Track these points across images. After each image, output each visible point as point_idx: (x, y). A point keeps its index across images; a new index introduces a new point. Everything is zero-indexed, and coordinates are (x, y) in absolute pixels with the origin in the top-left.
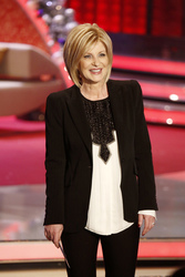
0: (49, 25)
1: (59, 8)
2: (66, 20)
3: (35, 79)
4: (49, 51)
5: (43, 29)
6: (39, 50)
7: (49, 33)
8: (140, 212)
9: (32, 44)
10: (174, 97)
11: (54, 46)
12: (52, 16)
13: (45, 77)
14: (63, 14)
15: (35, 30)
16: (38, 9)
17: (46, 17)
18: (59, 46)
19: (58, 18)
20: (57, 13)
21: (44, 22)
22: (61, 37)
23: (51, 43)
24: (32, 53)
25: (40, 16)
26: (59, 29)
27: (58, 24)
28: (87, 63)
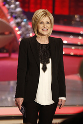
0: (8, 9)
1: (13, 1)
2: (16, 7)
3: (2, 34)
4: (9, 21)
5: (6, 11)
6: (4, 20)
7: (8, 13)
8: (59, 98)
9: (1, 18)
11: (11, 19)
12: (10, 5)
13: (7, 33)
14: (15, 4)
15: (2, 11)
16: (3, 2)
17: (7, 6)
18: (13, 18)
19: (13, 6)
20: (12, 4)
21: (6, 8)
22: (14, 15)
23: (9, 17)
25: (4, 5)
26: (13, 11)
27: (12, 9)
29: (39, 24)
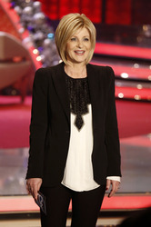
0: (20, 15)
1: (28, 1)
2: (34, 11)
3: (8, 61)
4: (20, 37)
5: (15, 19)
6: (12, 36)
7: (20, 22)
8: (108, 178)
9: (6, 31)
10: (125, 75)
11: (24, 33)
12: (23, 8)
13: (17, 59)
14: (31, 6)
15: (9, 20)
16: (10, 2)
17: (17, 9)
18: (28, 32)
19: (28, 9)
20: (27, 5)
21: (16, 13)
22: (30, 26)
23: (21, 30)
24: (5, 39)
25: (12, 8)
26: (28, 18)
27: (27, 14)
28: (73, 45)
29: (69, 42)
